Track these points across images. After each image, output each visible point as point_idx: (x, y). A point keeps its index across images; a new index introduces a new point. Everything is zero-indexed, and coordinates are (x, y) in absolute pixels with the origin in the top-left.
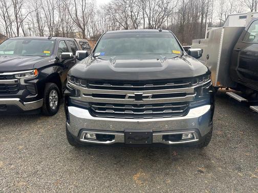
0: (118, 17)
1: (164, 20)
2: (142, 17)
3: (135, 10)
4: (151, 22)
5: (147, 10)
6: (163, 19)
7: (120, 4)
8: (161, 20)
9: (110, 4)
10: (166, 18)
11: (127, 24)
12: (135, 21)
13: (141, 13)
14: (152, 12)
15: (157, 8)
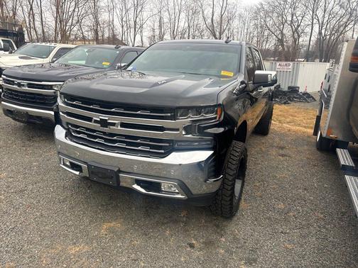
0: (270, 23)
1: (347, 29)
2: (310, 23)
3: (298, 13)
4: (323, 31)
5: (320, 13)
6: (346, 26)
7: (277, 4)
8: (342, 29)
9: (262, 4)
10: (350, 26)
11: (282, 33)
12: (296, 29)
13: (308, 17)
14: (326, 15)
15: (337, 8)
